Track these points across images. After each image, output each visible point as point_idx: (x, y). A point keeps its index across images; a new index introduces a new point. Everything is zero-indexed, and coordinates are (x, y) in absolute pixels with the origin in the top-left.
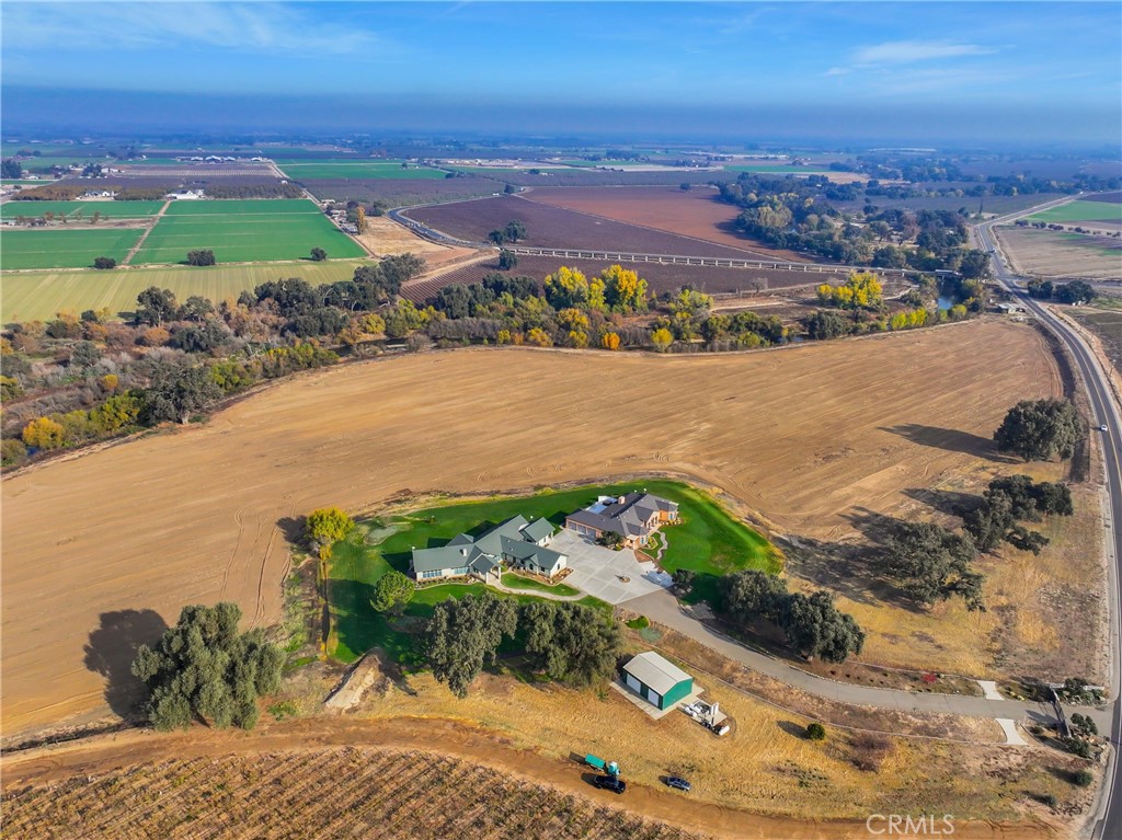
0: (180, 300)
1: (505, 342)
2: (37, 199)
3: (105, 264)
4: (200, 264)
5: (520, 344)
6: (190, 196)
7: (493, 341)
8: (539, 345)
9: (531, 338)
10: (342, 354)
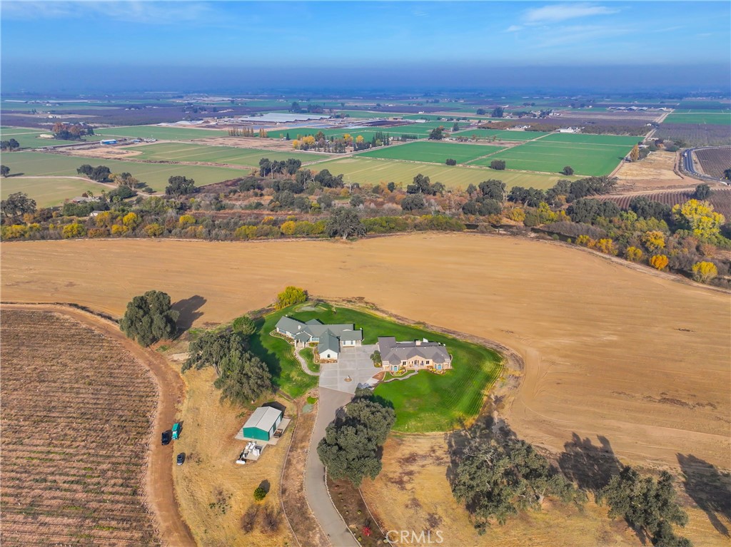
1: (582, 244)
3: (451, 163)
4: (496, 168)
5: (590, 248)
7: (574, 241)
8: (602, 251)
9: (599, 245)
10: (469, 226)
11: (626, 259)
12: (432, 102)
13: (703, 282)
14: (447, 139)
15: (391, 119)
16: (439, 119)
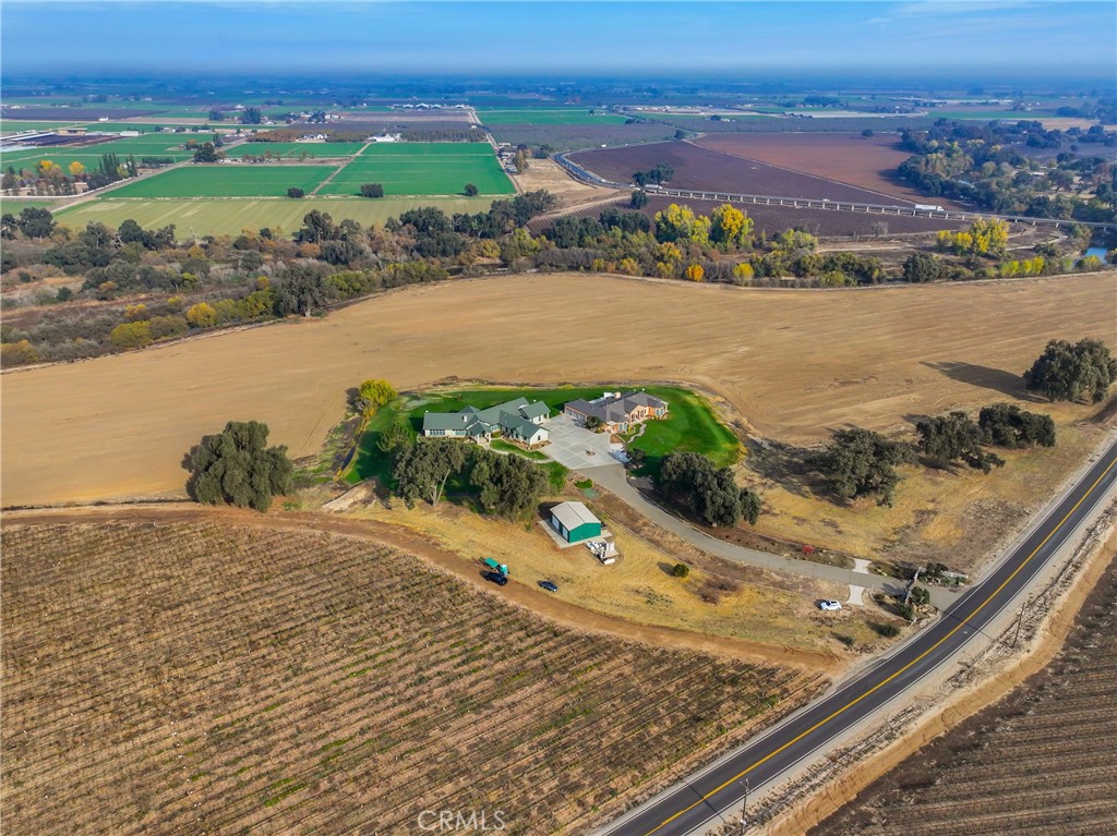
0: (336, 222)
1: (599, 270)
2: (266, 141)
3: (295, 194)
4: (369, 196)
5: (612, 272)
6: (388, 139)
7: (588, 269)
8: (628, 273)
9: (622, 267)
10: (454, 272)
11: (660, 276)
12: (94, 101)
13: (746, 285)
14: (227, 161)
15: (63, 132)
16: (158, 129)
